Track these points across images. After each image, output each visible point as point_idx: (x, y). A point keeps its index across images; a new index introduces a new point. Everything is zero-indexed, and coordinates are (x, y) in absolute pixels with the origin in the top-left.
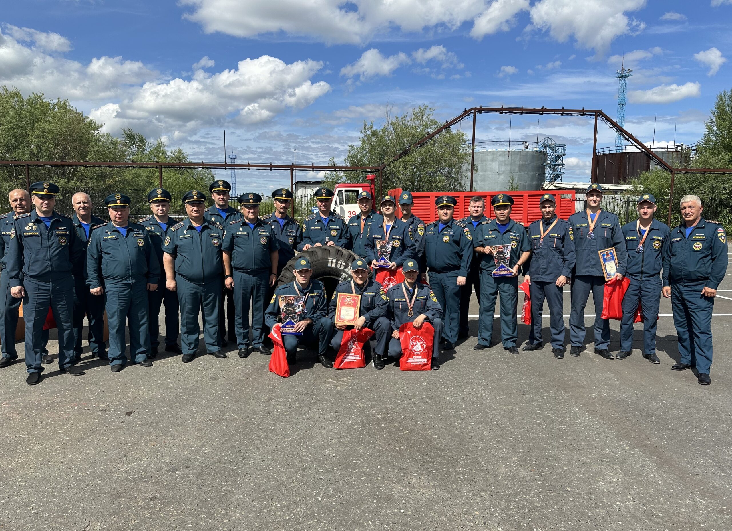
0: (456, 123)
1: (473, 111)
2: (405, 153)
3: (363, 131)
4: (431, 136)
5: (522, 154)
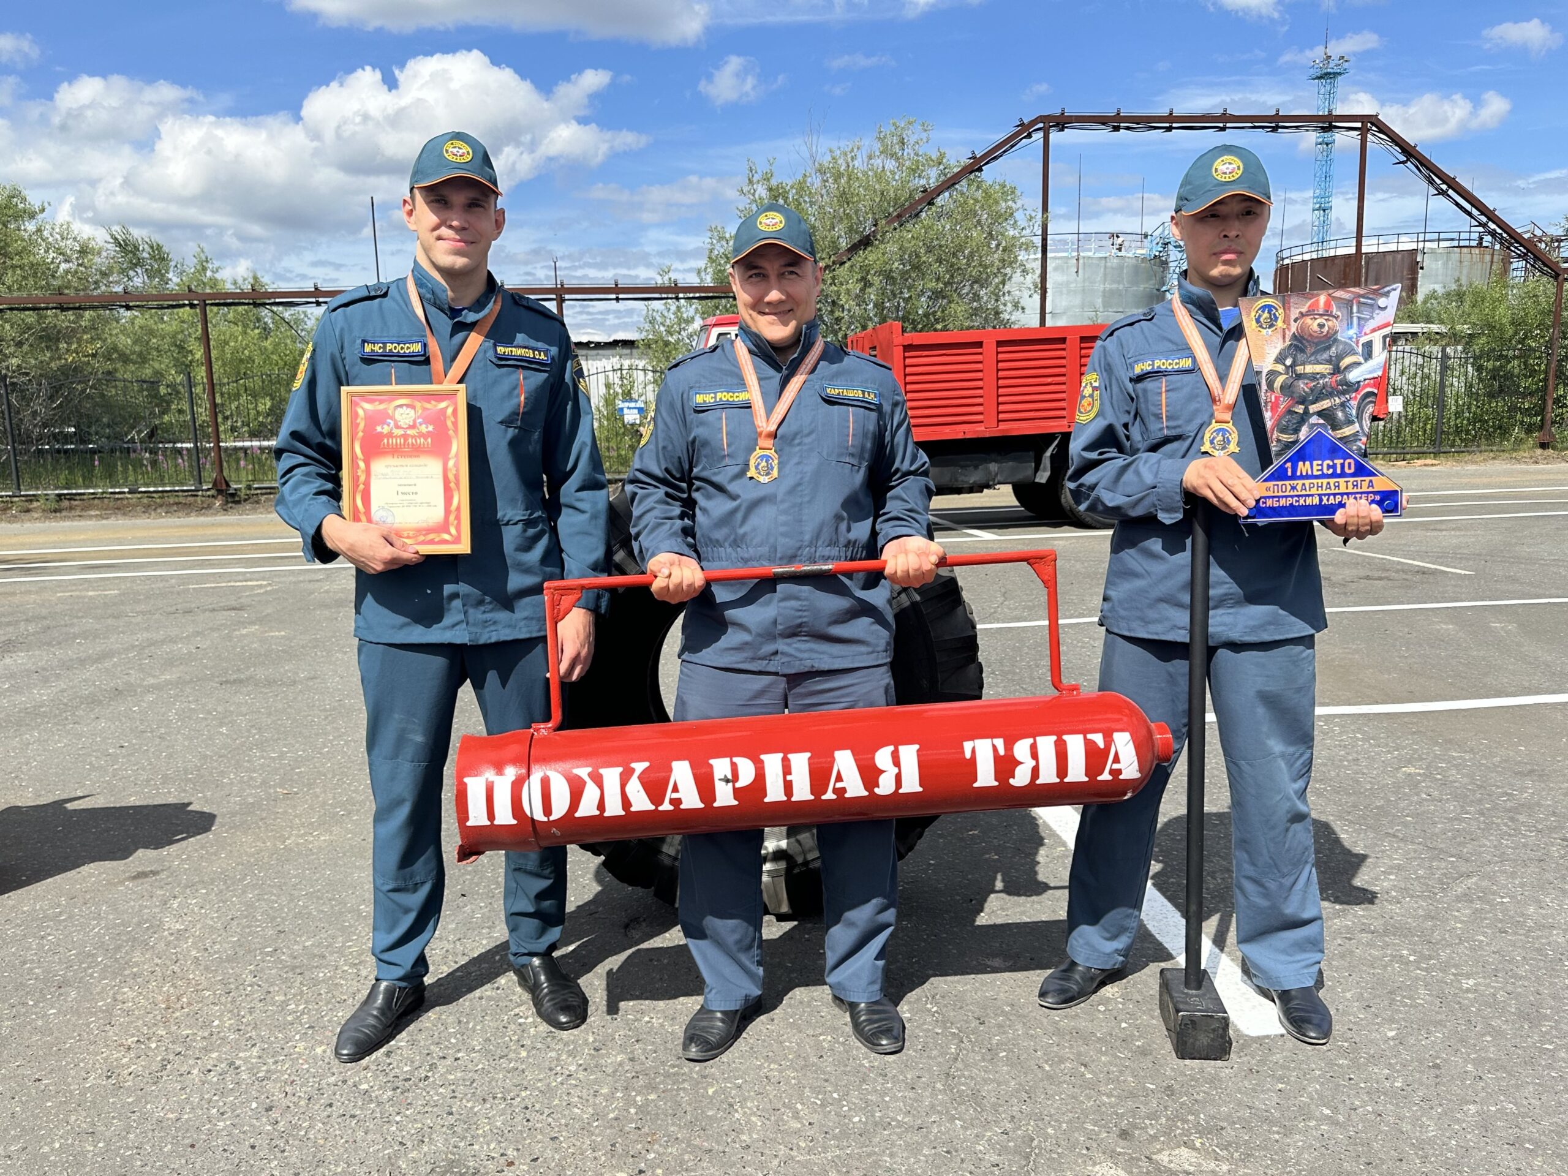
0: (996, 158)
1: (1041, 125)
2: (865, 242)
3: (745, 189)
4: (929, 197)
5: (1109, 264)
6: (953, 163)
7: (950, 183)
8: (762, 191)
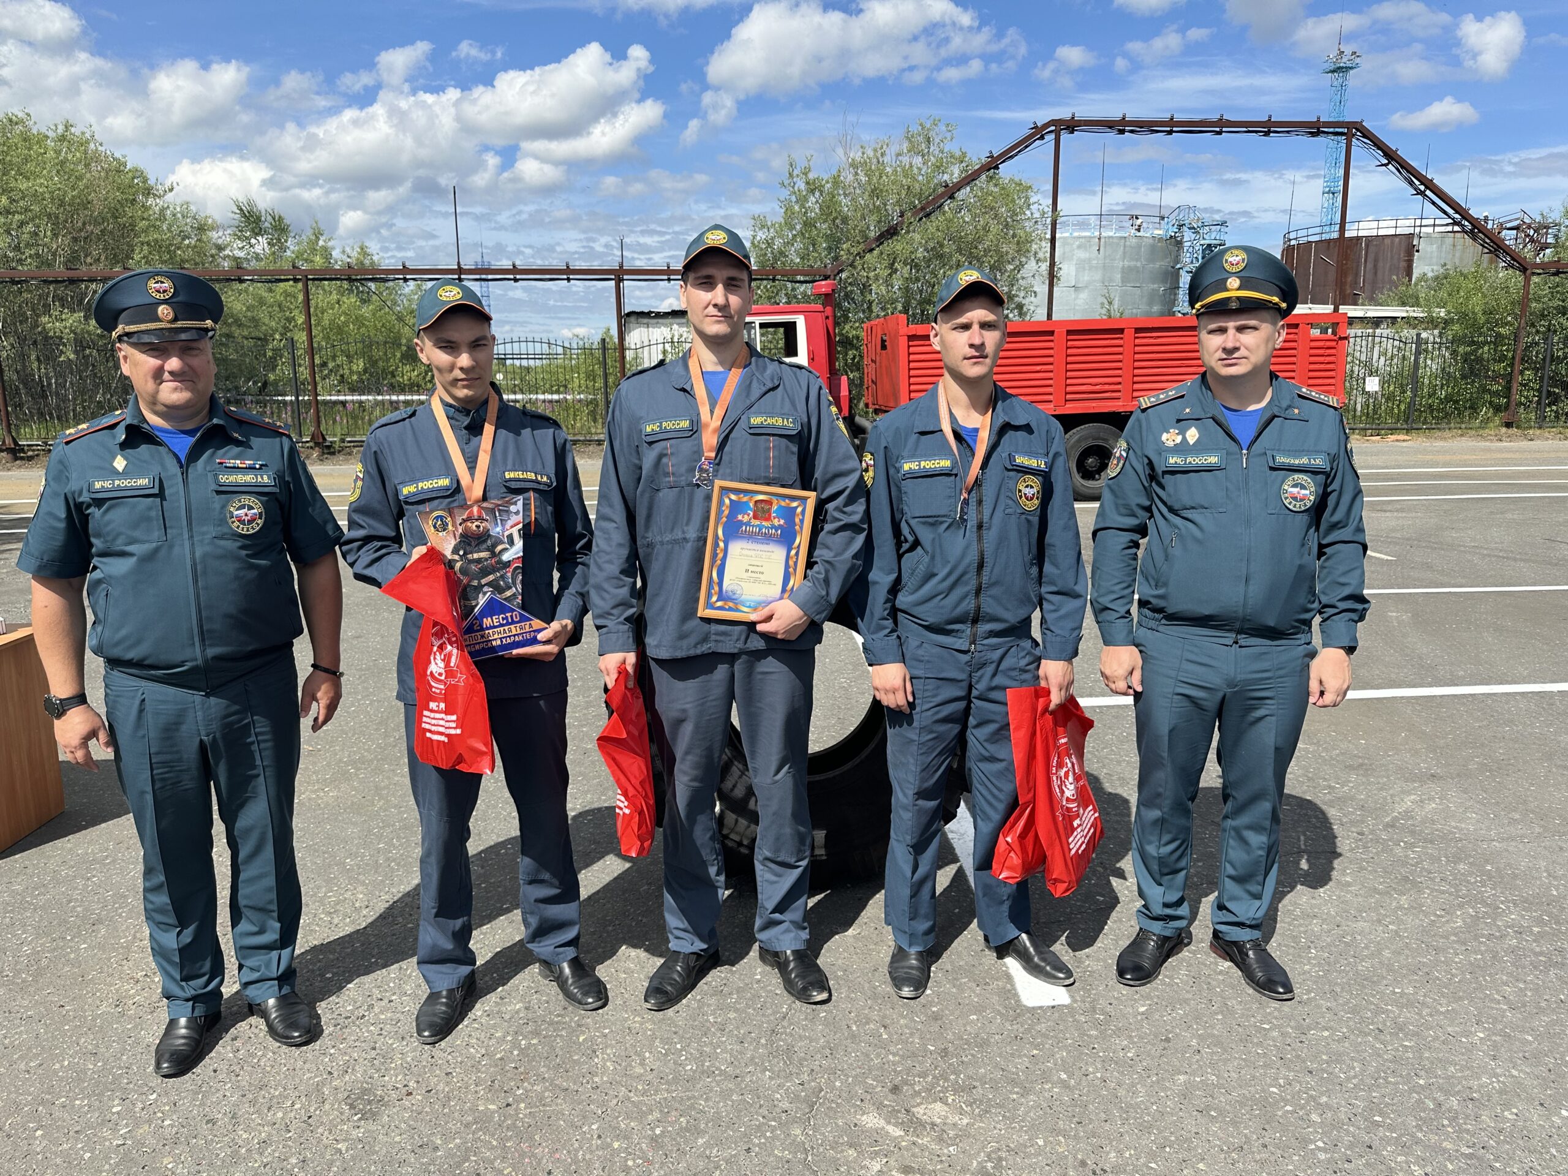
0: (1011, 157)
1: (1053, 128)
2: (891, 232)
4: (951, 192)
5: (1128, 243)
6: (975, 160)
7: (970, 179)
8: (801, 185)
